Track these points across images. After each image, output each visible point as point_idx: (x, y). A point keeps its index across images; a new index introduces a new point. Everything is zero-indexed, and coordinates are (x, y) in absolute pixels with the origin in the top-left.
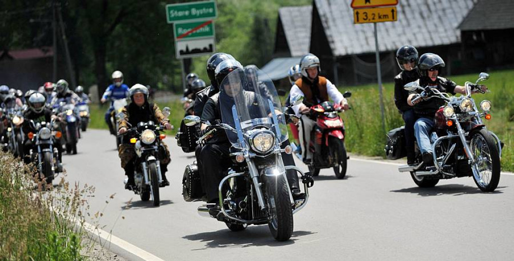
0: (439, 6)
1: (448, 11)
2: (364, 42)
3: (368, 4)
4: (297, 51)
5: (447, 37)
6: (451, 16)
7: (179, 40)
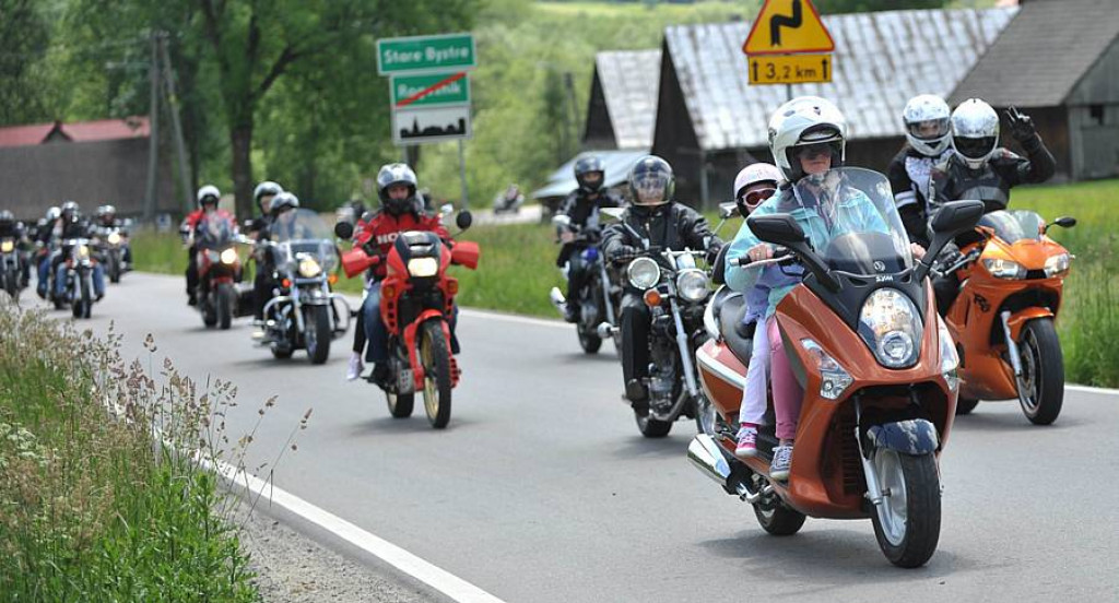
0: (910, 58)
1: (928, 69)
2: (760, 124)
3: (776, 47)
4: (627, 137)
6: (932, 78)
7: (399, 108)
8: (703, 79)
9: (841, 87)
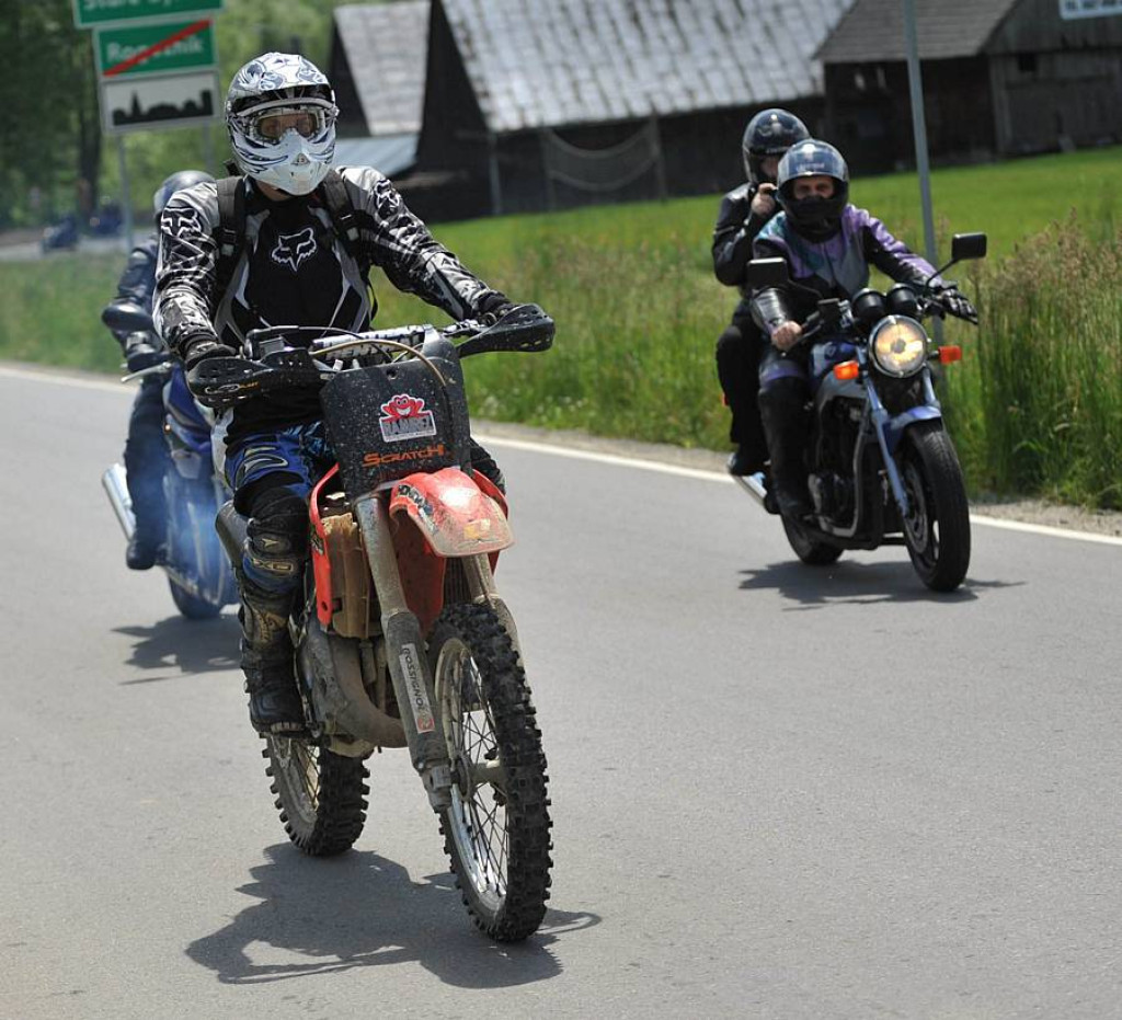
1: (789, 13)
2: (568, 95)
4: (383, 119)
5: (788, 80)
6: (796, 25)
7: (108, 78)
8: (488, 37)
9: (674, 42)
